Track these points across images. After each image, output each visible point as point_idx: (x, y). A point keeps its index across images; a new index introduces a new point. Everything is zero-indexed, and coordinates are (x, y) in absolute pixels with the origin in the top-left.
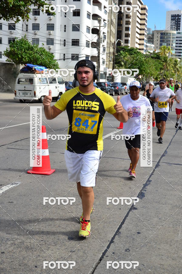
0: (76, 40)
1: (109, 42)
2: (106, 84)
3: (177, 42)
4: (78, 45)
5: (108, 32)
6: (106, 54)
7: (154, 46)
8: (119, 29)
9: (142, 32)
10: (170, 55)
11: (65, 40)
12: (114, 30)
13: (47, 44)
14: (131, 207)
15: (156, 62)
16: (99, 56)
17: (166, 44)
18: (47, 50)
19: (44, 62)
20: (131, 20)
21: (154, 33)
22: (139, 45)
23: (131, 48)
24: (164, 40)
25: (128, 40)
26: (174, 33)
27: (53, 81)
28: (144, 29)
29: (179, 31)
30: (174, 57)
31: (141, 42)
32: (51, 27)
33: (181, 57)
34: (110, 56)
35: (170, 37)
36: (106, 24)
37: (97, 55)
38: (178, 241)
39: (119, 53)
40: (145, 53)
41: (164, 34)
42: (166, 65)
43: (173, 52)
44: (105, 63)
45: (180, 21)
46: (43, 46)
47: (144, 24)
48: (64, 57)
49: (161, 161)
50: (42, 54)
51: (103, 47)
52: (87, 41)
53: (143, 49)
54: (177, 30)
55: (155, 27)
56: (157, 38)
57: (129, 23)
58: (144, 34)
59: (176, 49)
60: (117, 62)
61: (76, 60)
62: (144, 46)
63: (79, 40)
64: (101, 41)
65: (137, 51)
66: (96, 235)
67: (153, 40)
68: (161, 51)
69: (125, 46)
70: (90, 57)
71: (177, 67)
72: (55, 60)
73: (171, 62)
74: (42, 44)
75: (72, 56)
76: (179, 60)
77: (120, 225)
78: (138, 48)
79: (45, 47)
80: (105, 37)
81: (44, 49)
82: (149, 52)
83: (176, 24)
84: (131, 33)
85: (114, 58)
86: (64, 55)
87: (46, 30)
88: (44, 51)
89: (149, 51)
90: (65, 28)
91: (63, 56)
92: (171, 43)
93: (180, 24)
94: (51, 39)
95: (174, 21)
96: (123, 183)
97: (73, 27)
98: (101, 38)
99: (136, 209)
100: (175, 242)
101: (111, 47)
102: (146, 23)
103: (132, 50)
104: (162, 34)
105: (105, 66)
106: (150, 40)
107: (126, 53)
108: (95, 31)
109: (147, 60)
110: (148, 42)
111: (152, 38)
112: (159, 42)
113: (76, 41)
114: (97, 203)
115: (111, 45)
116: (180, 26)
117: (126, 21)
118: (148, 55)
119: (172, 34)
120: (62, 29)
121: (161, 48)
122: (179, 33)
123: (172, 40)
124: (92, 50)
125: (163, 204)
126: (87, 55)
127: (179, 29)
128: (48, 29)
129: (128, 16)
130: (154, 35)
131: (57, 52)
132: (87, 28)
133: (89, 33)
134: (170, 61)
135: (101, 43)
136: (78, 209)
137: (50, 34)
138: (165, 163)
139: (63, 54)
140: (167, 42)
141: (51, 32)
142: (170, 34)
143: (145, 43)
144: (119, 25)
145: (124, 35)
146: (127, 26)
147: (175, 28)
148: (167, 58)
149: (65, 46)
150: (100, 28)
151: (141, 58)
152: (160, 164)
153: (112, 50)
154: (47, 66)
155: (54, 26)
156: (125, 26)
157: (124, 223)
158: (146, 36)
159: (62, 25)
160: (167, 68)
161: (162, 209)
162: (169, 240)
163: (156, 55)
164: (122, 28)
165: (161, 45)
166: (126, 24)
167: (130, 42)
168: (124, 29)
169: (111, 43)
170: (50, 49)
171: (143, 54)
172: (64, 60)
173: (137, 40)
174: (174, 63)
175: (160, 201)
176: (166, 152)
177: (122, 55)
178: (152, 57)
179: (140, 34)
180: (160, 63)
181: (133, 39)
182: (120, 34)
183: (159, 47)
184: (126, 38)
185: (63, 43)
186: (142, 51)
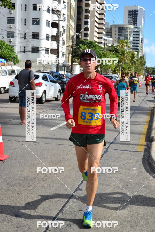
0: (36, 33)
1: (68, 35)
2: (65, 76)
3: (134, 36)
4: (38, 39)
5: (67, 26)
6: (65, 47)
7: (112, 40)
8: (79, 23)
9: (101, 26)
10: (128, 48)
11: (25, 34)
12: (73, 24)
13: (8, 37)
14: (77, 188)
15: (114, 55)
16: (58, 49)
17: (123, 38)
18: (7, 43)
19: (4, 54)
20: (89, 15)
21: (112, 28)
22: (97, 39)
23: (90, 41)
24: (122, 34)
25: (87, 34)
26: (131, 27)
27: (12, 73)
28: (102, 24)
29: (136, 26)
30: (131, 50)
31: (100, 36)
32: (11, 20)
33: (138, 51)
34: (70, 49)
35: (128, 32)
36: (65, 18)
37: (56, 48)
38: (115, 217)
39: (78, 46)
40: (103, 47)
41: (121, 28)
42: (124, 58)
43: (131, 45)
44: (65, 55)
45: (137, 16)
46: (3, 39)
47: (103, 19)
48: (25, 50)
49: (110, 148)
50: (2, 46)
51: (63, 40)
52: (46, 34)
53: (101, 43)
54: (134, 25)
55: (113, 21)
56: (115, 32)
57: (88, 17)
58: (102, 28)
59: (133, 43)
60: (76, 54)
61: (36, 53)
62: (102, 39)
63: (39, 33)
64: (60, 35)
65: (96, 45)
66: (42, 213)
67: (112, 34)
68: (119, 44)
69: (84, 39)
70: (50, 50)
71: (134, 59)
72: (15, 53)
73: (129, 55)
74: (2, 37)
75: (32, 49)
76: (136, 53)
77: (64, 204)
78: (97, 41)
79: (5, 40)
80: (64, 31)
81: (4, 42)
82: (107, 46)
83: (133, 19)
84: (90, 27)
85: (72, 51)
86: (25, 47)
87: (7, 23)
88: (4, 44)
89: (107, 44)
90: (25, 22)
91: (23, 49)
92: (128, 37)
93: (137, 19)
94: (12, 32)
95: (131, 16)
96: (71, 168)
97: (33, 20)
98: (60, 32)
99: (81, 190)
100: (113, 218)
101: (70, 40)
102: (104, 18)
103: (91, 43)
104: (119, 28)
105: (64, 59)
106: (109, 34)
107: (85, 46)
108: (55, 25)
109: (105, 53)
110: (107, 36)
111: (110, 32)
112: (117, 36)
113: (36, 35)
114: (46, 185)
115: (70, 39)
116: (137, 21)
117: (85, 16)
118: (106, 48)
119: (130, 28)
120: (22, 22)
121: (119, 42)
122: (136, 28)
123: (129, 34)
124: (51, 44)
125: (107, 186)
126: (46, 48)
127: (136, 24)
128: (8, 22)
129: (87, 11)
130: (113, 29)
131: (17, 44)
132: (47, 22)
133: (49, 26)
134: (127, 54)
135: (60, 36)
136: (27, 190)
137: (10, 28)
138: (114, 149)
139: (23, 47)
140: (125, 36)
141: (12, 25)
142: (128, 28)
143: (103, 37)
144: (79, 19)
145: (83, 29)
146: (86, 20)
147: (132, 22)
148: (125, 51)
149: (25, 39)
150: (59, 22)
151: (100, 51)
152: (108, 150)
153: (71, 44)
154: (7, 59)
155: (14, 19)
156: (84, 20)
157: (68, 202)
158: (104, 30)
159: (22, 19)
160: (125, 60)
161: (105, 190)
162: (108, 216)
163: (114, 49)
164: (81, 23)
165: (119, 38)
166: (85, 18)
167: (89, 36)
168: (83, 23)
169: (70, 36)
170: (10, 42)
171: (102, 47)
172: (25, 52)
173: (96, 34)
174: (131, 56)
175: (104, 183)
176: (115, 139)
177: (82, 48)
178: (110, 51)
179: (99, 28)
180: (118, 56)
181: (92, 33)
182: (79, 28)
183: (117, 41)
184: (85, 32)
185: (23, 36)
186: (100, 45)
